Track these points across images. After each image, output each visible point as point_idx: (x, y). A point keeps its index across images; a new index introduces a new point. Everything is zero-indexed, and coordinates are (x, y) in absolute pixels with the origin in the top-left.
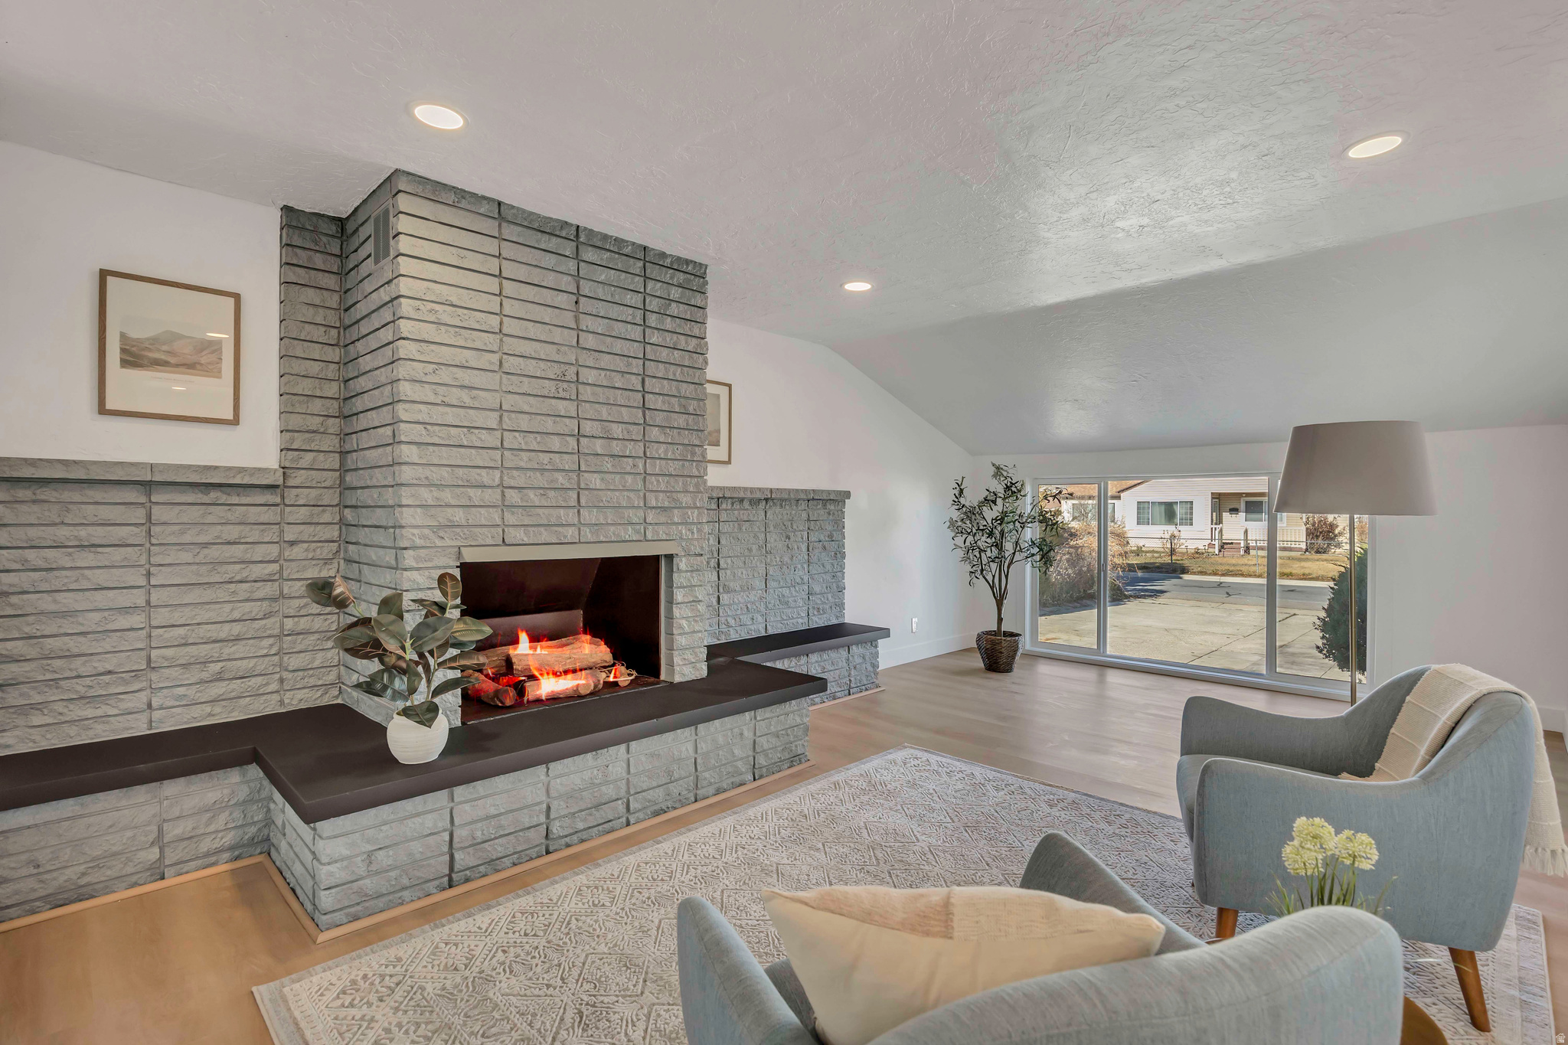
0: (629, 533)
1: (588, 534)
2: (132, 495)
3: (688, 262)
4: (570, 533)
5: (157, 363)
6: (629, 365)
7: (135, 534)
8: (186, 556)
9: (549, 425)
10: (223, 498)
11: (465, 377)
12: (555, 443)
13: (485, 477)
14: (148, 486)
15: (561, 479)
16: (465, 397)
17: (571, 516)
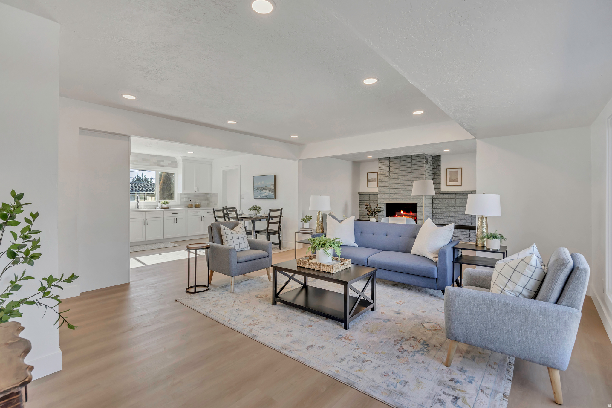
0: (408, 200)
1: (401, 200)
2: (369, 195)
3: (420, 154)
4: (398, 200)
5: (371, 181)
6: (408, 174)
7: (368, 199)
8: (373, 202)
9: (395, 185)
10: (376, 196)
11: (385, 180)
12: (396, 187)
13: (387, 192)
14: (369, 194)
15: (397, 192)
16: (385, 183)
17: (399, 197)
